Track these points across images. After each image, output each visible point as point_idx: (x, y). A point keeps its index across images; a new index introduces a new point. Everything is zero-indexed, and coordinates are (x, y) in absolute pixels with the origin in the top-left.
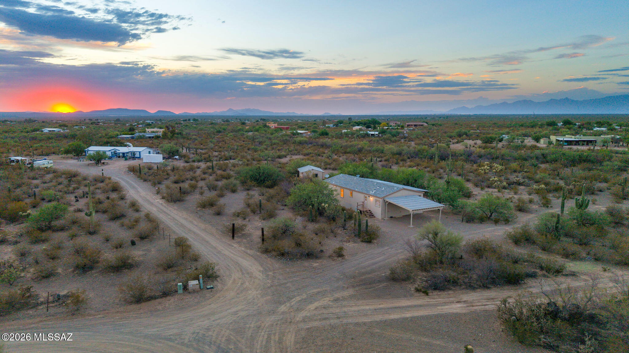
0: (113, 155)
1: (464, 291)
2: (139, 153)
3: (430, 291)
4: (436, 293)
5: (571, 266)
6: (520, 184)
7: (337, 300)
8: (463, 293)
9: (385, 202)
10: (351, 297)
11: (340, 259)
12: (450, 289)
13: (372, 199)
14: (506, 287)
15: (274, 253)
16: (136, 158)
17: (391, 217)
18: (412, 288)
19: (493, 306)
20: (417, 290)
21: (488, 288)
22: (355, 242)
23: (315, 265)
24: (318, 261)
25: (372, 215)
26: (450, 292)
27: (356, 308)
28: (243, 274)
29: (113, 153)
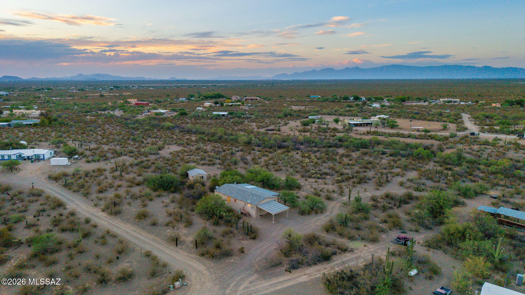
0: (18, 158)
1: (306, 268)
2: (43, 155)
3: (291, 270)
4: (294, 271)
5: (351, 245)
6: (327, 174)
7: (251, 282)
8: (306, 269)
9: (257, 208)
10: (257, 279)
11: (243, 254)
12: (300, 267)
13: (249, 205)
14: (324, 263)
15: (207, 256)
16: (41, 159)
17: (261, 215)
18: (283, 269)
19: (320, 275)
20: (286, 271)
21: (316, 264)
22: (247, 240)
23: (232, 261)
24: (232, 258)
25: (250, 215)
26: (301, 269)
27: (261, 286)
28: (197, 273)
29: (18, 157)
